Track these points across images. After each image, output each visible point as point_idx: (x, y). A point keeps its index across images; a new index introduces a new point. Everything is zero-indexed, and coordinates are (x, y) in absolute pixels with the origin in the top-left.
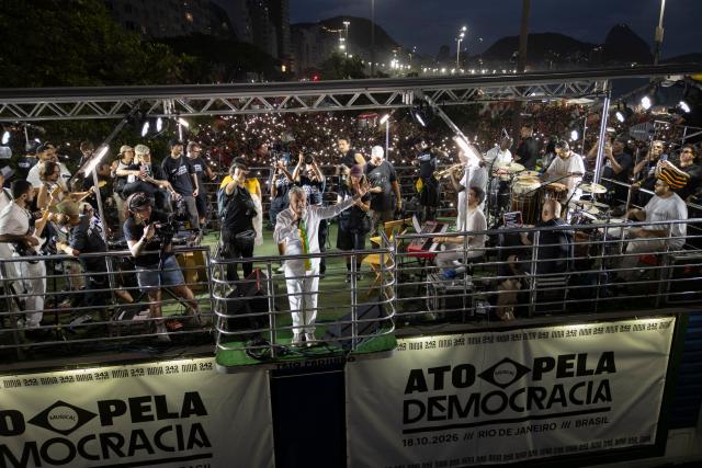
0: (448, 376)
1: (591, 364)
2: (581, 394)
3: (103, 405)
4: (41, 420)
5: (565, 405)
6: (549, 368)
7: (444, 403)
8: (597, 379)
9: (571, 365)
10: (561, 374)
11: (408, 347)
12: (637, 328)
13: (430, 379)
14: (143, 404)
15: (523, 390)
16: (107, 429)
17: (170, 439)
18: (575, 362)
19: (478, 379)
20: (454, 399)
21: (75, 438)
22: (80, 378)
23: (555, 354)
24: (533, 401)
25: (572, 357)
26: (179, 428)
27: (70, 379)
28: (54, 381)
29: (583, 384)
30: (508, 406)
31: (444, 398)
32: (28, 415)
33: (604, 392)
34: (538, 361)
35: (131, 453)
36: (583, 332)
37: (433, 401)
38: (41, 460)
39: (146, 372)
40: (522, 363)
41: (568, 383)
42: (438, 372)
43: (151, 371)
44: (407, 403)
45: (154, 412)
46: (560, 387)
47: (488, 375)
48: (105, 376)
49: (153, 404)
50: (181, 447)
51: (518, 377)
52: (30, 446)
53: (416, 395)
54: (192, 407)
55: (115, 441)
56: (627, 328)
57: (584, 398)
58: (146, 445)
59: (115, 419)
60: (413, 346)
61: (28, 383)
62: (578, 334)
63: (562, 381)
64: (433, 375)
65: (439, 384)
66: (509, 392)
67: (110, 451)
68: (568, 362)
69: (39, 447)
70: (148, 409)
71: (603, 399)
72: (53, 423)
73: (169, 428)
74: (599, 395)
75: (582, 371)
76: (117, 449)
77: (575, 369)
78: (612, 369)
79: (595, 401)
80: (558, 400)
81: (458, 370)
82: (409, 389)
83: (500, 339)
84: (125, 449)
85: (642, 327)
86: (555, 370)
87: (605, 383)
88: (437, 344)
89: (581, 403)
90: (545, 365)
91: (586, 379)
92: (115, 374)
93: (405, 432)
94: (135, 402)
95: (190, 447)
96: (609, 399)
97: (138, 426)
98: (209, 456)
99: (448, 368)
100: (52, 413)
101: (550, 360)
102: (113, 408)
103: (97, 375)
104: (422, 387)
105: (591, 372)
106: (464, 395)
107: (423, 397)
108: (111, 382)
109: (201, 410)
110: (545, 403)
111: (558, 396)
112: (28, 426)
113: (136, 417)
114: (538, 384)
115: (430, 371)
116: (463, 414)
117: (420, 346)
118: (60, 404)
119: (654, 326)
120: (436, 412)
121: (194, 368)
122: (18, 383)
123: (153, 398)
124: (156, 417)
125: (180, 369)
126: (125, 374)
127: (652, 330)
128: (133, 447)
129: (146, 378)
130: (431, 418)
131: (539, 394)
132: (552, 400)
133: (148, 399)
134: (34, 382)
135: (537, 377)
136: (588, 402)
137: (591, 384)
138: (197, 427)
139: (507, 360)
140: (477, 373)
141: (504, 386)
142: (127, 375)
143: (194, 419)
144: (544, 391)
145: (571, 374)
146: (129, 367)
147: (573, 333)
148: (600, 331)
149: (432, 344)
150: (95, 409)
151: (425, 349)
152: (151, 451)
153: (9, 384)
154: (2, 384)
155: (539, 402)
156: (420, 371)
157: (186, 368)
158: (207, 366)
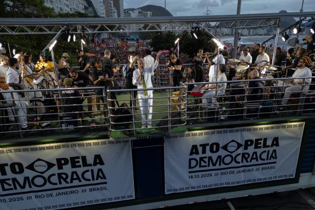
0: (208, 148)
1: (269, 143)
2: (264, 156)
3: (59, 160)
4: (31, 167)
5: (257, 160)
6: (251, 145)
7: (206, 160)
8: (271, 149)
9: (260, 143)
10: (256, 147)
11: (191, 135)
12: (289, 126)
13: (200, 149)
14: (76, 160)
15: (240, 154)
16: (61, 171)
17: (88, 175)
18: (262, 142)
19: (220, 149)
20: (210, 158)
21: (46, 175)
22: (48, 148)
23: (254, 138)
24: (244, 159)
25: (261, 139)
26: (92, 171)
27: (43, 148)
28: (36, 149)
29: (265, 151)
30: (233, 161)
31: (206, 157)
32: (25, 165)
33: (274, 155)
34: (247, 142)
35: (71, 182)
36: (266, 128)
37: (201, 159)
38: (32, 185)
39: (77, 145)
40: (239, 141)
41: (259, 151)
42: (204, 146)
44: (190, 160)
45: (81, 163)
46: (255, 153)
47: (225, 147)
48: (59, 147)
49: (80, 160)
50: (93, 179)
51: (238, 148)
52: (26, 179)
53: (194, 156)
54: (98, 161)
55: (64, 176)
56: (284, 127)
57: (265, 158)
58: (78, 178)
59: (64, 167)
60: (193, 135)
61: (24, 150)
62: (264, 129)
63: (256, 150)
64: (201, 147)
65: (204, 152)
66: (234, 155)
67: (62, 180)
68: (259, 142)
69: (30, 179)
70: (78, 162)
71: (274, 158)
72: (36, 168)
73: (88, 171)
74: (272, 156)
75: (265, 146)
76: (65, 180)
77: (262, 145)
78: (277, 145)
79: (270, 159)
80: (254, 159)
81: (212, 145)
82: (191, 154)
83: (230, 132)
84: (69, 180)
85: (291, 126)
86: (253, 145)
87: (275, 151)
88: (203, 134)
89: (264, 160)
90: (249, 143)
91: (267, 149)
92: (63, 146)
93: (190, 172)
94: (73, 159)
95: (97, 179)
96: (276, 158)
97: (74, 170)
98: (106, 183)
99: (208, 144)
100: (36, 164)
101: (252, 141)
102: (63, 162)
103: (55, 146)
104: (197, 153)
105: (268, 146)
106: (215, 156)
107: (197, 157)
108: (62, 150)
109: (102, 163)
110: (249, 160)
111: (254, 157)
112: (25, 169)
113: (73, 166)
114: (246, 151)
115: (201, 145)
116: (214, 165)
117: (196, 135)
118: (39, 160)
119: (295, 126)
120: (203, 164)
121: (98, 144)
122: (20, 150)
123: (80, 158)
124: (82, 166)
125: (92, 144)
126: (68, 146)
128: (72, 179)
129: (77, 148)
130: (200, 166)
131: (247, 156)
132: (252, 159)
133: (78, 158)
134: (27, 150)
135: (246, 148)
136: (267, 159)
137: (269, 151)
138: (100, 170)
139: (233, 141)
140: (220, 147)
141: (232, 152)
142: (69, 147)
143: (99, 166)
144: (248, 154)
145: (260, 147)
146: (69, 143)
147: (262, 129)
148: (272, 128)
149: (201, 134)
150: (55, 162)
151: (199, 136)
152: (80, 181)
153: (16, 151)
154: (13, 151)
155: (246, 159)
156: (196, 146)
157: (94, 144)
158: (105, 143)
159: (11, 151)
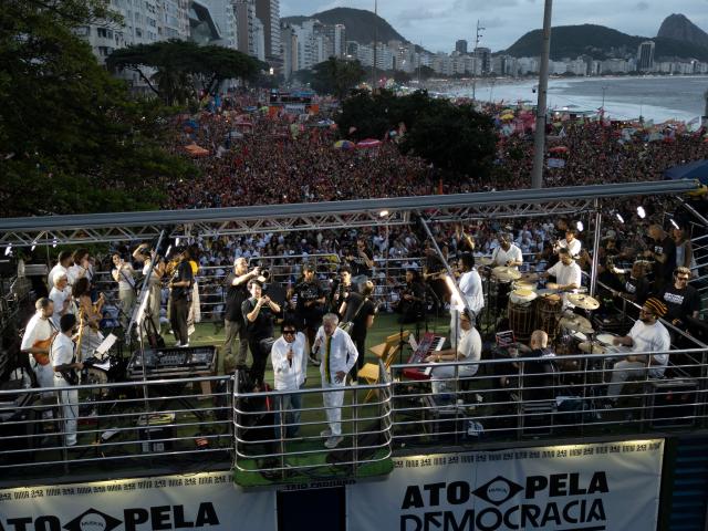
0: (443, 493)
1: (584, 484)
2: (574, 512)
3: (129, 513)
4: (74, 526)
5: (558, 522)
6: (542, 487)
7: (440, 519)
8: (590, 499)
9: (564, 485)
10: (554, 493)
11: (404, 464)
12: (627, 449)
13: (426, 495)
14: (163, 513)
15: (516, 508)
18: (567, 481)
19: (472, 496)
20: (449, 515)
22: (111, 488)
23: (547, 473)
24: (527, 519)
25: (564, 476)
27: (102, 489)
28: (88, 490)
29: (576, 503)
30: (503, 524)
31: (439, 514)
32: (64, 521)
33: (597, 510)
34: (531, 480)
36: (574, 453)
37: (429, 517)
39: (167, 483)
40: (514, 480)
41: (561, 502)
42: (434, 489)
43: (172, 483)
44: (404, 518)
45: (172, 521)
46: (553, 505)
47: (482, 493)
48: (132, 486)
49: (171, 513)
51: (511, 495)
53: (412, 510)
54: (206, 516)
56: (616, 449)
57: (578, 517)
59: (138, 526)
60: (409, 464)
61: (66, 492)
62: (568, 453)
63: (554, 499)
64: (429, 491)
65: (434, 501)
66: (503, 509)
68: (560, 481)
70: (167, 517)
71: (598, 518)
72: (84, 529)
74: (593, 513)
75: (575, 490)
77: (567, 488)
78: (604, 488)
79: (589, 520)
80: (551, 518)
81: (453, 487)
82: (406, 505)
83: (492, 458)
85: (632, 448)
86: (547, 489)
87: (598, 502)
88: (432, 462)
89: (575, 521)
90: (537, 483)
91: (580, 498)
92: (140, 485)
94: (156, 511)
96: (603, 517)
99: (443, 485)
100: (84, 519)
101: (542, 480)
102: (136, 516)
103: (126, 486)
104: (419, 503)
105: (583, 492)
106: (459, 512)
107: (420, 512)
108: (137, 492)
109: (214, 520)
110: (539, 520)
111: (551, 514)
113: (157, 525)
114: (530, 502)
115: (426, 487)
117: (416, 463)
118: (92, 511)
119: (643, 447)
120: (432, 527)
121: (209, 480)
122: (57, 492)
123: (172, 509)
124: (173, 526)
125: (197, 481)
126: (149, 485)
127: (643, 451)
129: (167, 489)
131: (533, 512)
132: (546, 518)
133: (167, 508)
134: (71, 492)
135: (530, 495)
136: (582, 520)
137: (584, 502)
139: (499, 478)
140: (471, 490)
141: (498, 503)
142: (151, 486)
143: (207, 528)
144: (537, 509)
145: (564, 493)
146: (153, 479)
147: (564, 453)
148: (590, 451)
149: (427, 462)
150: (121, 517)
151: (422, 466)
153: (50, 493)
154: (45, 493)
155: (533, 520)
156: (416, 488)
157: (202, 481)
158: (222, 479)
159: (40, 494)
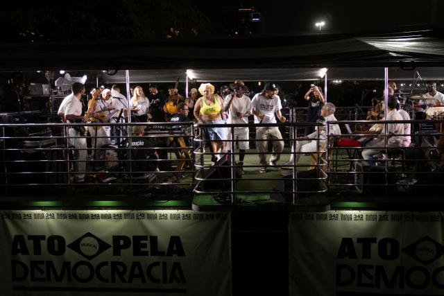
0: (374, 247)
3: (116, 239)
4: (76, 245)
7: (372, 272)
11: (340, 217)
13: (358, 247)
14: (142, 242)
16: (116, 259)
17: (157, 272)
20: (380, 270)
21: (95, 262)
22: (104, 217)
26: (164, 264)
27: (96, 217)
28: (87, 217)
30: (430, 282)
31: (371, 267)
32: (68, 241)
35: (130, 281)
38: (72, 277)
39: (146, 216)
42: (366, 242)
43: (150, 217)
45: (148, 249)
47: (411, 250)
48: (119, 217)
49: (148, 242)
50: (165, 281)
52: (67, 264)
54: (175, 248)
55: (121, 269)
58: (141, 275)
59: (123, 251)
60: (344, 217)
61: (72, 216)
64: (361, 244)
65: (367, 254)
67: (117, 277)
69: (72, 266)
70: (145, 246)
72: (83, 249)
73: (157, 264)
76: (121, 275)
81: (383, 243)
82: (342, 254)
84: (127, 276)
88: (365, 218)
92: (126, 216)
94: (137, 240)
95: (171, 281)
97: (138, 259)
98: (184, 291)
100: (83, 241)
102: (122, 242)
103: (115, 215)
104: (352, 255)
108: (123, 222)
109: (180, 252)
112: (67, 249)
113: (137, 252)
115: (359, 240)
117: (350, 218)
118: (89, 235)
120: (365, 279)
121: (178, 217)
122: (65, 216)
123: (149, 238)
124: (149, 253)
125: (169, 216)
128: (132, 276)
129: (146, 221)
130: (360, 284)
133: (145, 238)
134: (75, 217)
138: (177, 265)
139: (426, 238)
140: (401, 248)
142: (133, 217)
143: (175, 258)
146: (135, 212)
149: (360, 217)
150: (110, 242)
152: (144, 281)
153: (60, 216)
154: (56, 216)
156: (350, 240)
157: (173, 217)
158: (187, 217)
159: (53, 217)
